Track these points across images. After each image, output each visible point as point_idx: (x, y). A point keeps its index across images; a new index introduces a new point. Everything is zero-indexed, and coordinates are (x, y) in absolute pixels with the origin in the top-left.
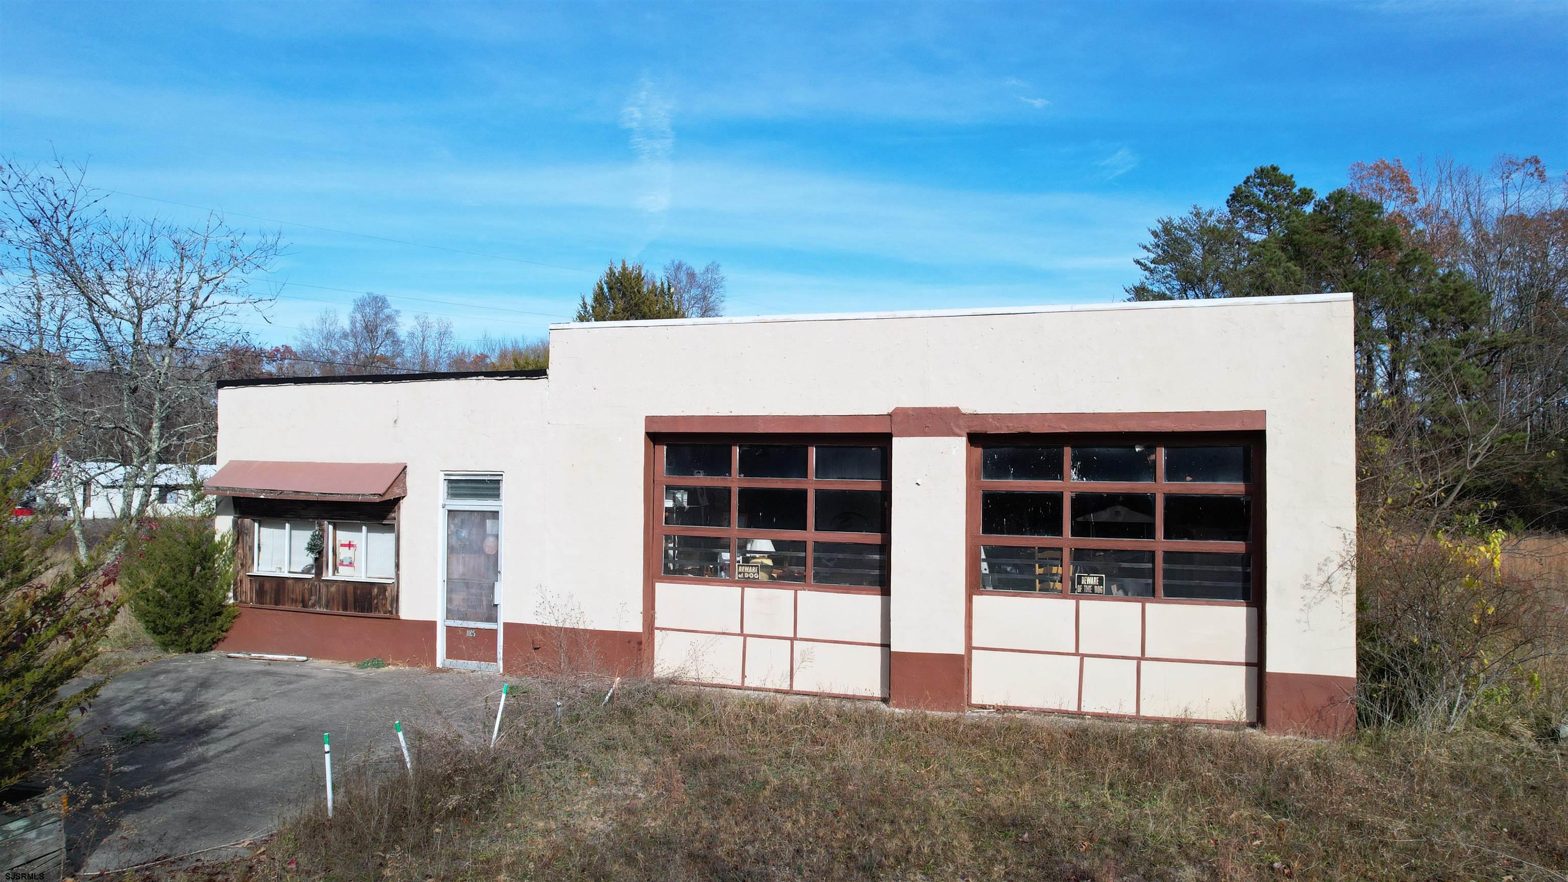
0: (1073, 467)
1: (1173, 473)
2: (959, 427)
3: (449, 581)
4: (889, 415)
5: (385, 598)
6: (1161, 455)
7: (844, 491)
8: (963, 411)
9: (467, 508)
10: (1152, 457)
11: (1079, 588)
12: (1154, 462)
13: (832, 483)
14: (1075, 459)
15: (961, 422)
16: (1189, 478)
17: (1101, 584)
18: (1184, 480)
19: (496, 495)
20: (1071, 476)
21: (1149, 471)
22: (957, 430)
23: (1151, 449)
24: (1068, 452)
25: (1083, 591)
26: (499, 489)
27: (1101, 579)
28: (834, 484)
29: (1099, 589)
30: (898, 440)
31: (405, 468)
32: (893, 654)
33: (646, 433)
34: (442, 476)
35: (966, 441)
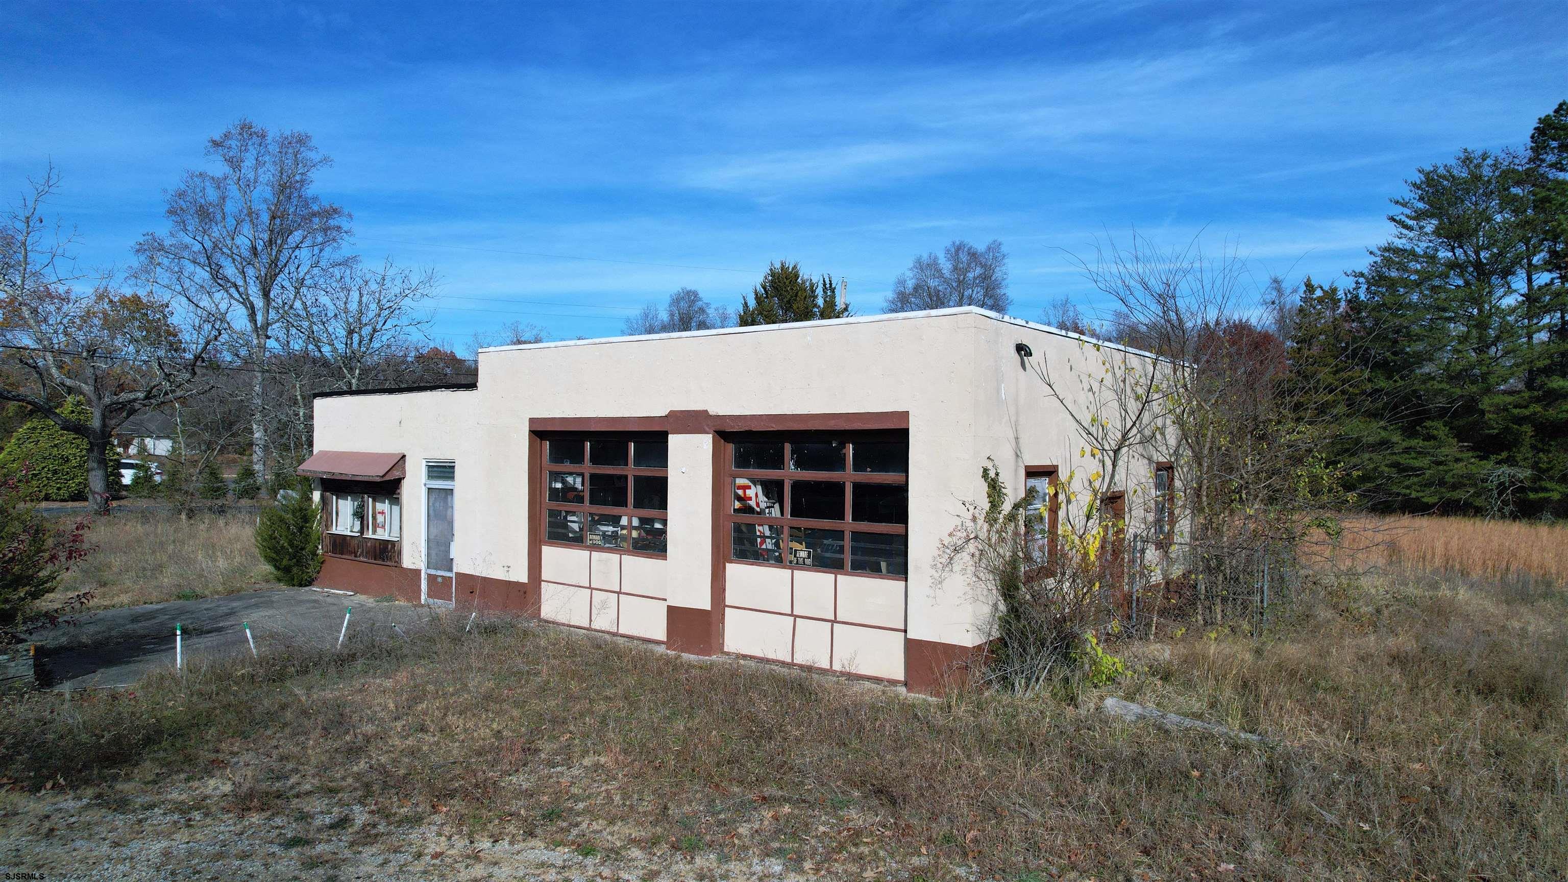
0: (791, 459)
1: (857, 465)
2: (708, 426)
3: (428, 541)
4: (666, 416)
5: (394, 552)
6: (850, 449)
8: (711, 413)
9: (437, 487)
10: (843, 452)
11: (795, 560)
12: (845, 456)
14: (793, 452)
16: (869, 469)
17: (809, 557)
18: (864, 471)
19: (452, 478)
20: (789, 467)
21: (842, 463)
22: (707, 429)
23: (842, 445)
24: (788, 447)
25: (797, 563)
26: (454, 472)
27: (809, 553)
28: (644, 471)
29: (808, 561)
30: (670, 436)
31: (404, 456)
32: (669, 607)
33: (530, 431)
34: (424, 463)
35: (713, 437)
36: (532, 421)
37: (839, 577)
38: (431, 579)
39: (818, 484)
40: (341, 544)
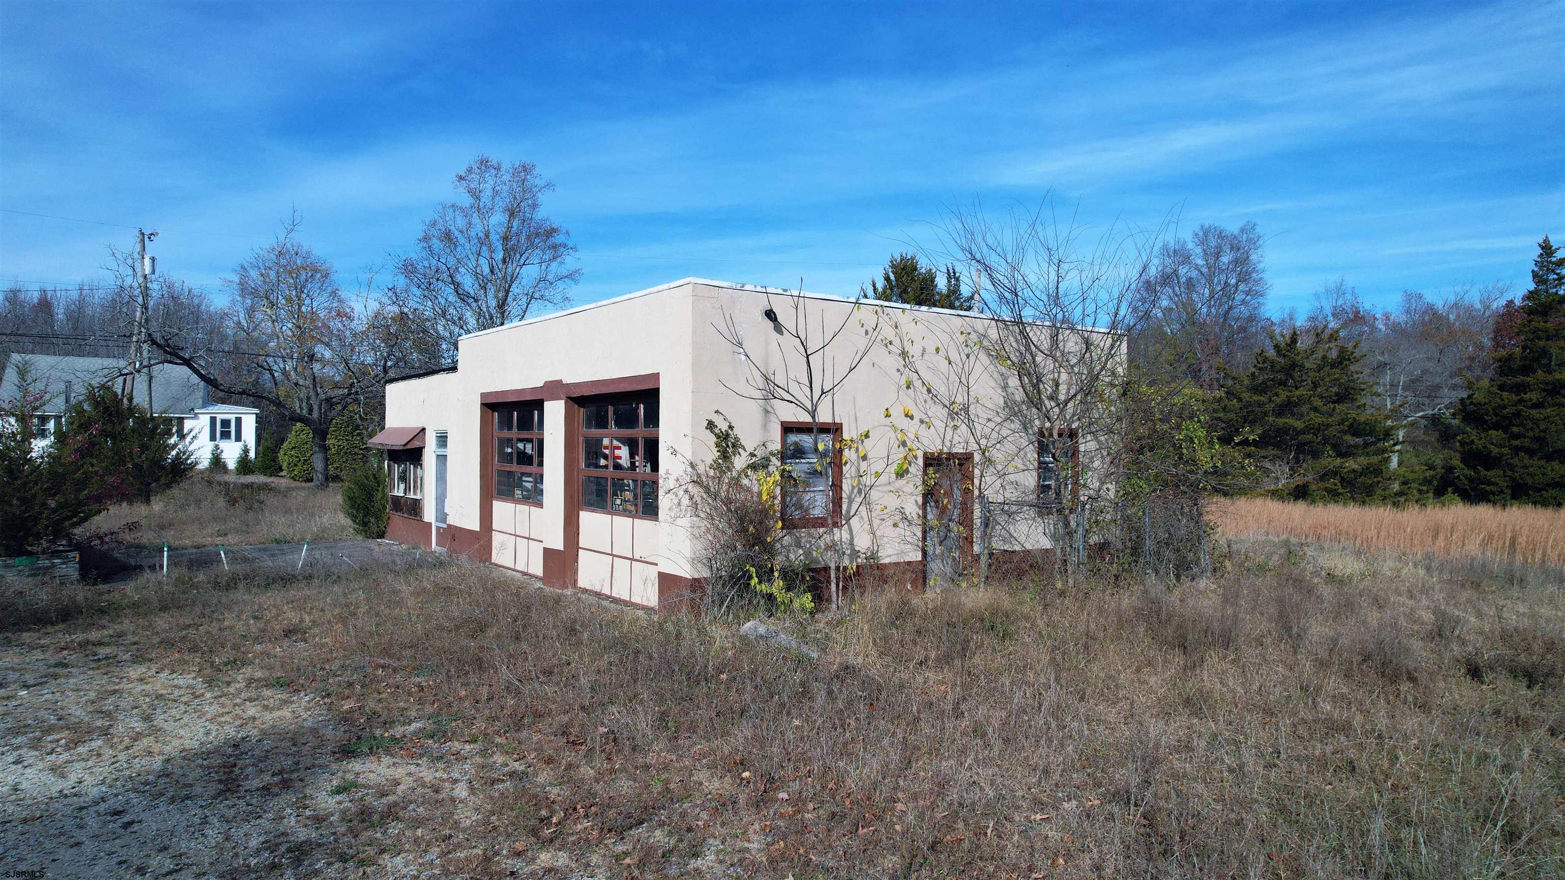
0: (613, 419)
1: (647, 422)
2: (562, 393)
3: (436, 498)
4: (543, 387)
5: (420, 509)
8: (564, 382)
9: (440, 453)
11: (615, 507)
15: (563, 390)
17: (621, 504)
18: (650, 427)
19: (447, 445)
20: (611, 426)
22: (562, 396)
26: (448, 441)
30: (545, 403)
31: (424, 429)
32: (544, 548)
33: (482, 404)
34: (435, 435)
35: (566, 402)
36: (482, 395)
37: (635, 520)
38: (438, 528)
40: (396, 501)
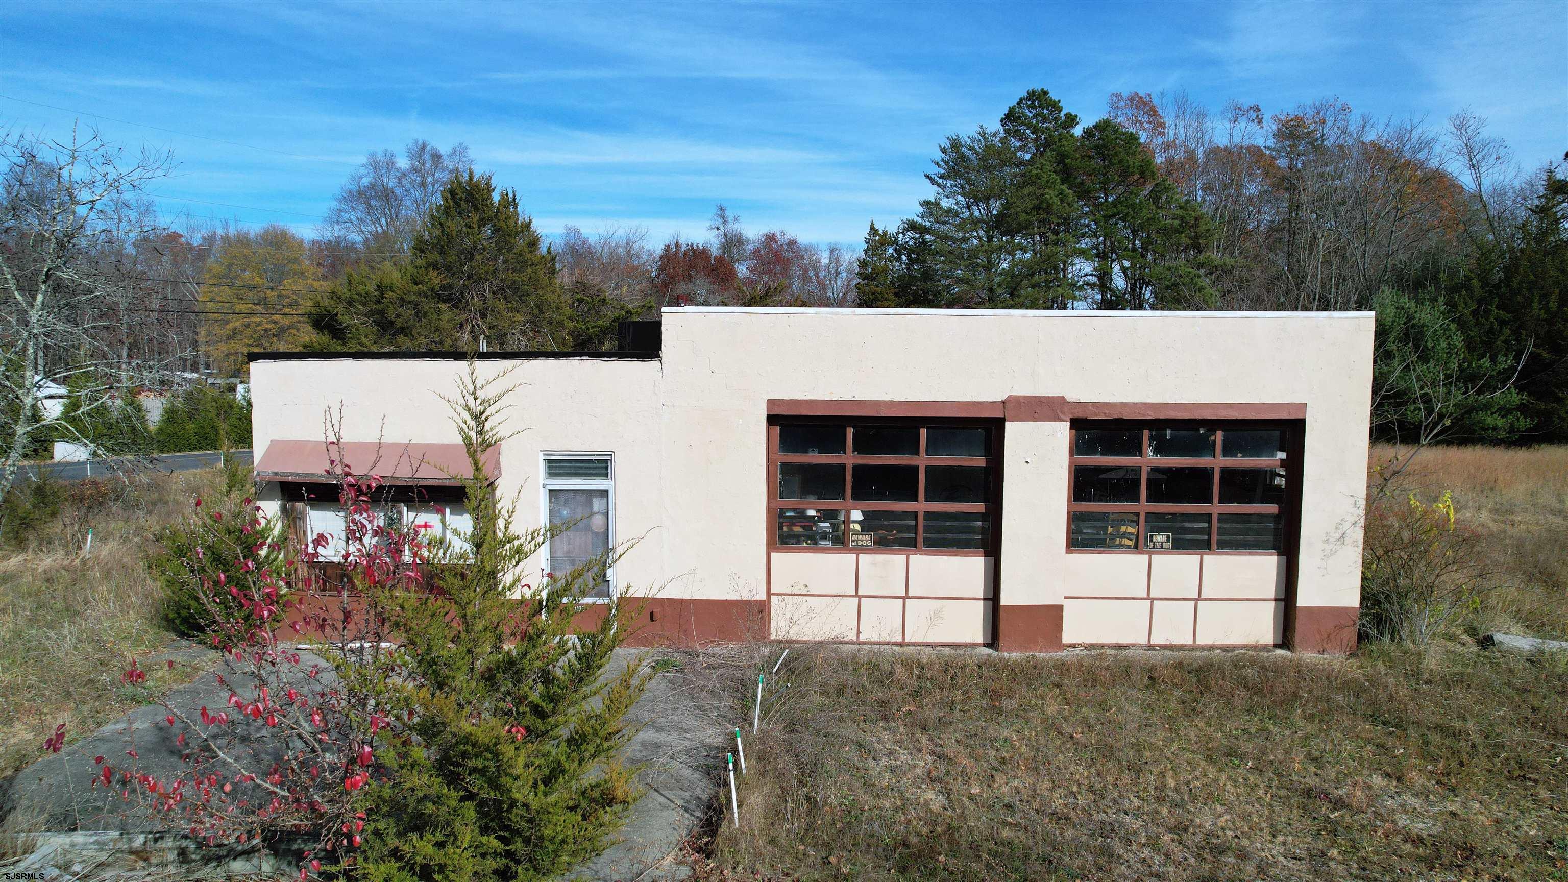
0: (1150, 445)
1: (1228, 451)
2: (1064, 413)
4: (1003, 402)
6: (1219, 437)
7: (952, 467)
8: (1068, 400)
10: (1213, 438)
11: (1151, 545)
12: (1214, 441)
13: (942, 460)
14: (1151, 439)
15: (1066, 410)
16: (1239, 455)
17: (1168, 541)
18: (1236, 456)
20: (1147, 453)
21: (1210, 449)
22: (1062, 417)
23: (1212, 432)
24: (1146, 433)
25: (1154, 547)
27: (1168, 537)
28: (943, 460)
29: (1166, 545)
30: (1010, 423)
33: (769, 417)
34: (541, 457)
35: (1072, 426)
36: (771, 403)
37: (1205, 557)
39: (1180, 470)
